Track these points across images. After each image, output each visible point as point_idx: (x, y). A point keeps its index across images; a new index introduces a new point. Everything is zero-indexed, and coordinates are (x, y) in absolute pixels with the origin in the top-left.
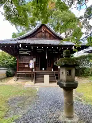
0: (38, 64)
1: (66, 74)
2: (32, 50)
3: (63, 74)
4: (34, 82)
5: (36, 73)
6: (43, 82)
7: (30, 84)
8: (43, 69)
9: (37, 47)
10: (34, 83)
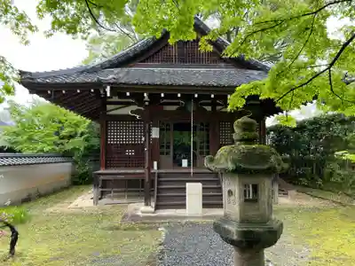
0: (168, 147)
1: (242, 199)
2: (147, 103)
3: (232, 198)
4: (153, 204)
5: (159, 177)
6: (183, 206)
7: (139, 213)
8: (185, 163)
9: (162, 95)
10: (153, 210)
